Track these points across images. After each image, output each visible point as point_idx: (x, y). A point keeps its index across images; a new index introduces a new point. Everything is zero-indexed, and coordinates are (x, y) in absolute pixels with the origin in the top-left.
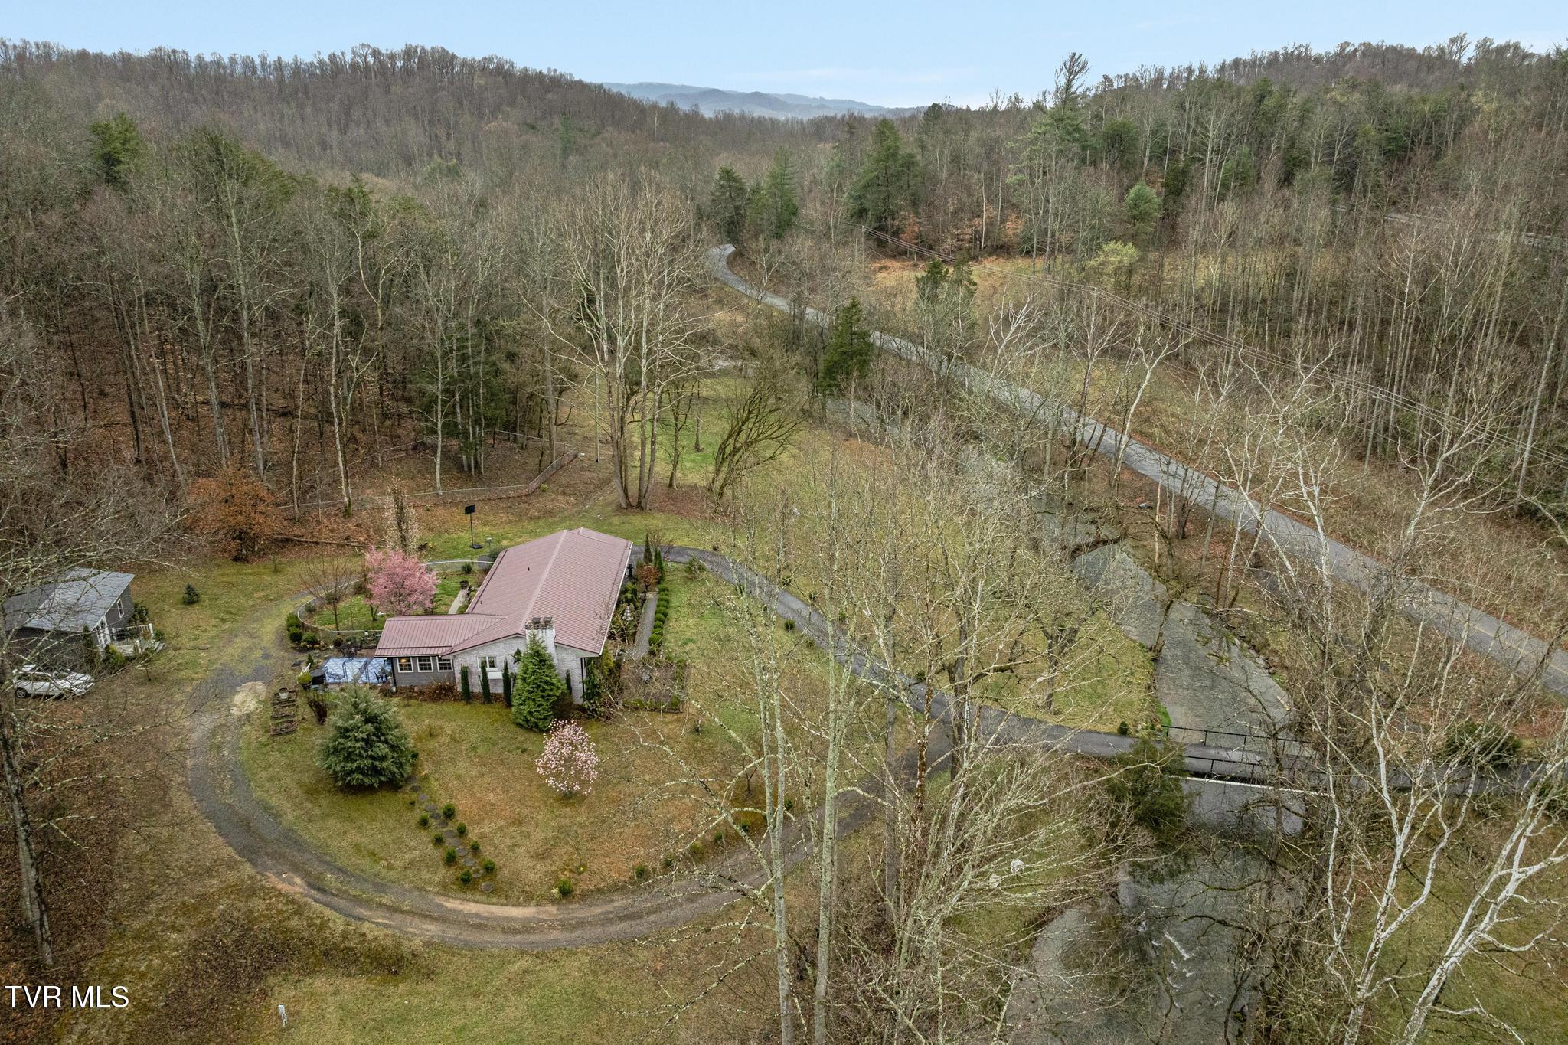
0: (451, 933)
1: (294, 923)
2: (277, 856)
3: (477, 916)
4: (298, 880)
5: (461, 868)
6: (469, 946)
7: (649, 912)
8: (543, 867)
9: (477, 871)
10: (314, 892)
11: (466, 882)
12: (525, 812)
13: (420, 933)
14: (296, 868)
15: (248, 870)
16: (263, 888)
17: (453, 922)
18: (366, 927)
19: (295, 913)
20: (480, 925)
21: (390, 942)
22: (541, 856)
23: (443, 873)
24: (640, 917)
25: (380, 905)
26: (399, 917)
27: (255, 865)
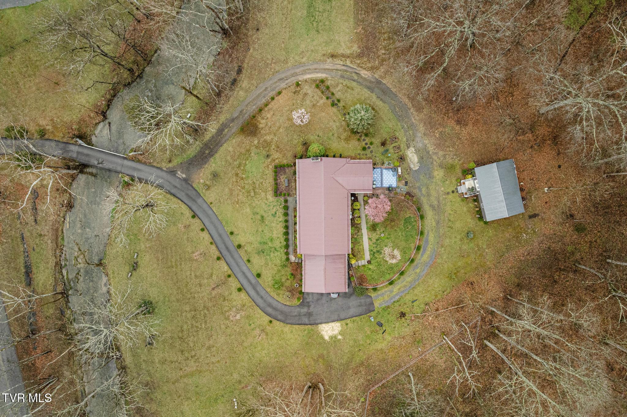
0: (322, 66)
1: (359, 62)
2: (371, 82)
3: (317, 73)
4: (363, 75)
5: (324, 86)
6: (317, 63)
7: (276, 82)
8: (304, 91)
9: (320, 85)
10: (358, 72)
11: (322, 81)
12: (313, 110)
13: (329, 64)
14: (365, 79)
15: (376, 76)
16: (370, 70)
17: (322, 69)
18: (342, 63)
19: (359, 64)
20: (316, 70)
21: (335, 60)
22: (306, 94)
23: (329, 83)
24: (279, 80)
25: (340, 70)
26: (335, 68)
27: (375, 78)
